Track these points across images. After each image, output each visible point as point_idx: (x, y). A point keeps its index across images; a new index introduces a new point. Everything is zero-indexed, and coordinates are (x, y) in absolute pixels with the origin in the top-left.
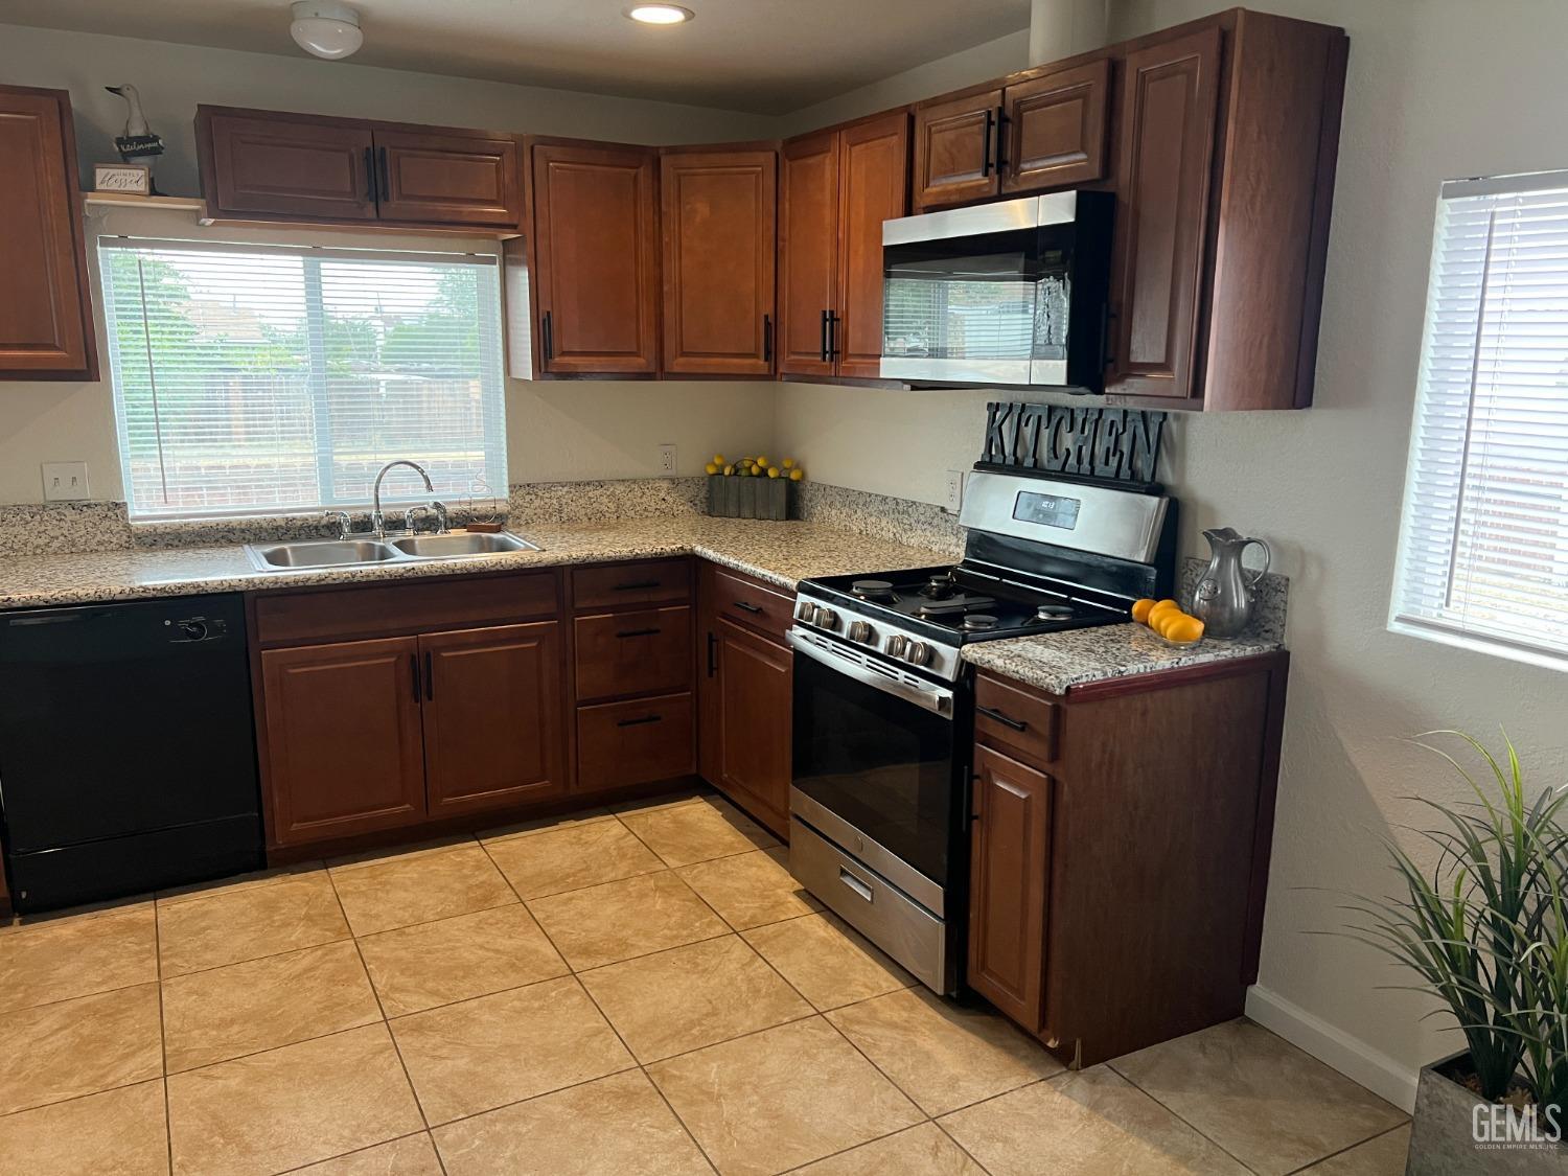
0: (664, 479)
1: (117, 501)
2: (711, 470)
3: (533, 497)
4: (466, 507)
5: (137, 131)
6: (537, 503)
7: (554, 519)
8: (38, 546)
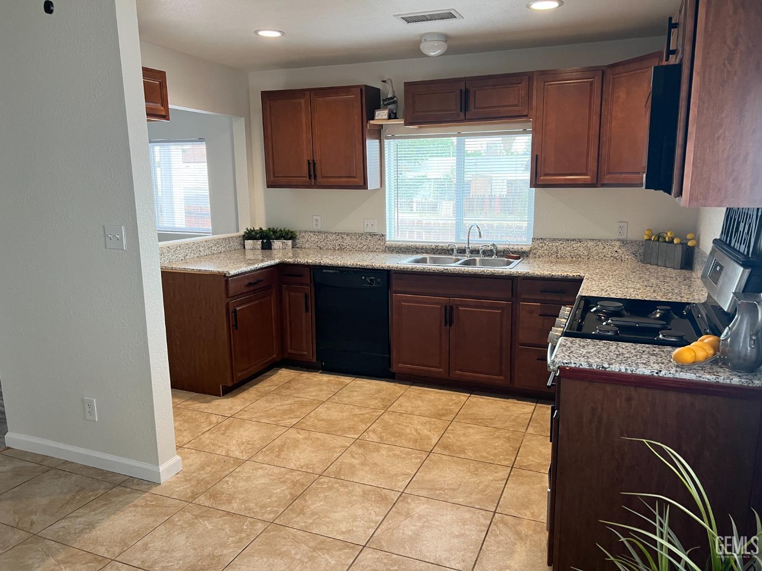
0: (618, 240)
2: (646, 237)
3: (543, 245)
4: (508, 247)
5: (390, 96)
6: (545, 247)
7: (553, 256)
8: (360, 248)
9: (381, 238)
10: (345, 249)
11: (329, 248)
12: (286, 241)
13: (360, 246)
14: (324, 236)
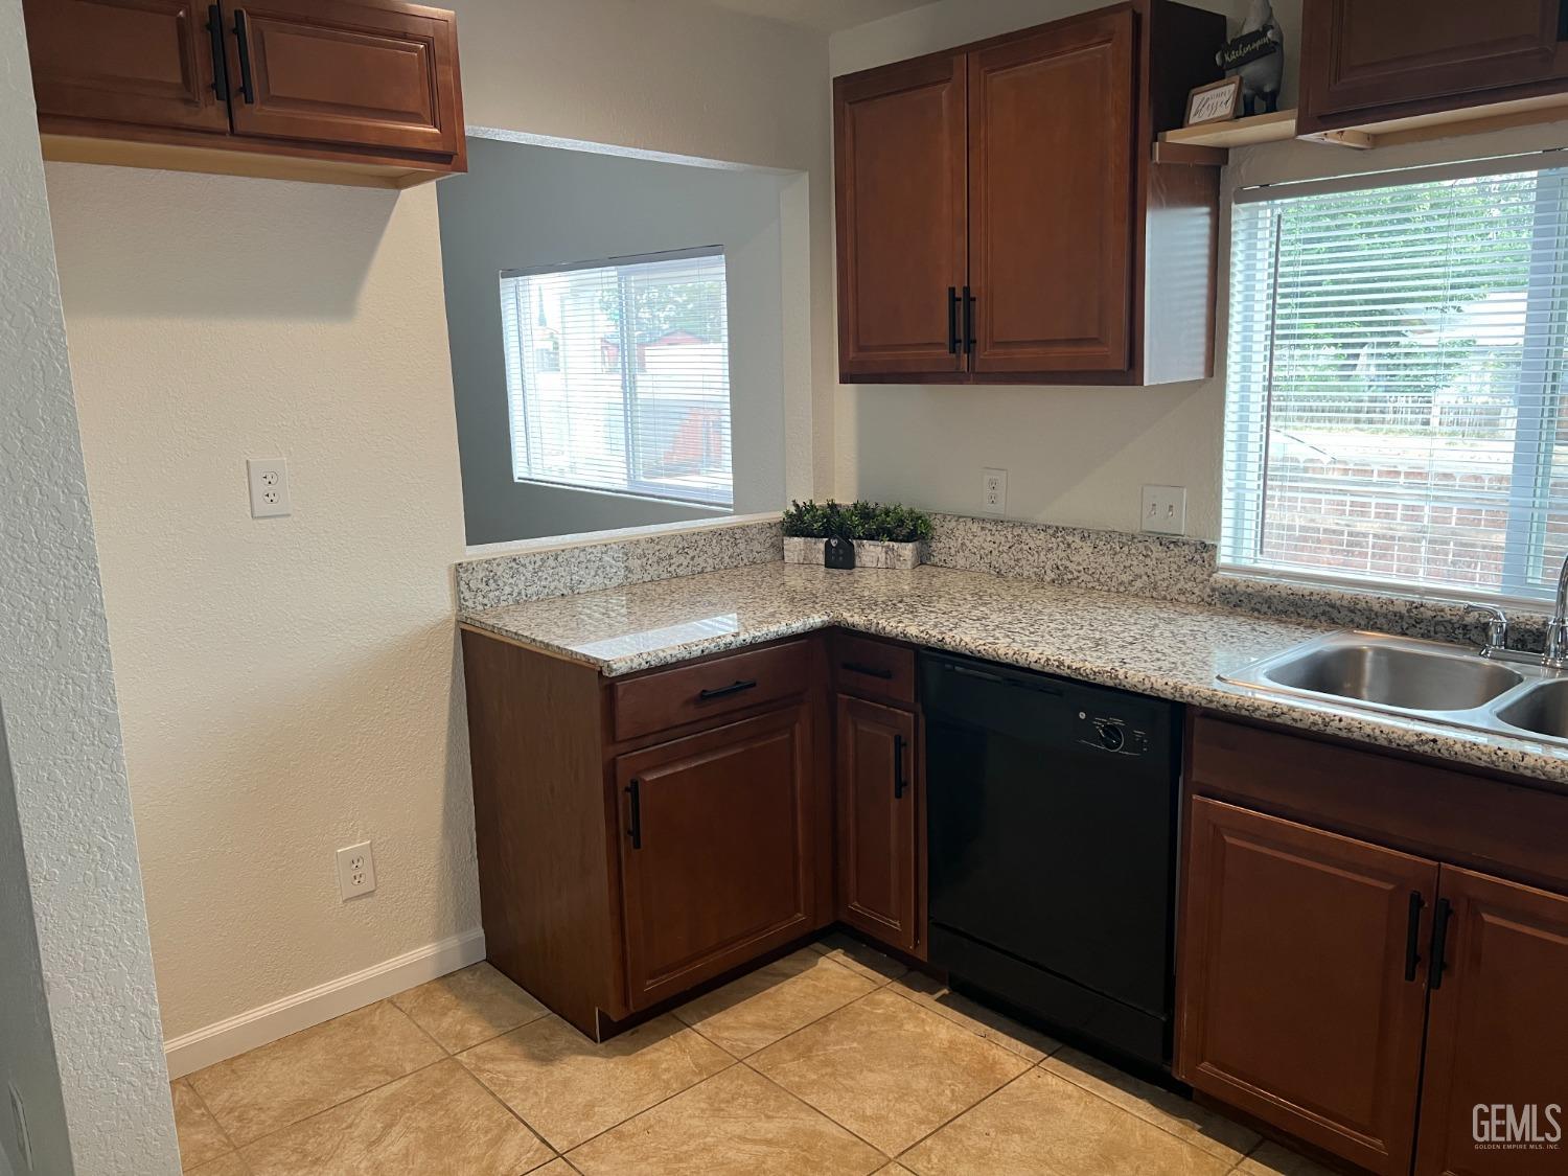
1: (1207, 542)
8: (1121, 584)
9: (1197, 557)
10: (1075, 583)
11: (1026, 574)
12: (896, 545)
13: (1125, 578)
14: (1010, 536)
